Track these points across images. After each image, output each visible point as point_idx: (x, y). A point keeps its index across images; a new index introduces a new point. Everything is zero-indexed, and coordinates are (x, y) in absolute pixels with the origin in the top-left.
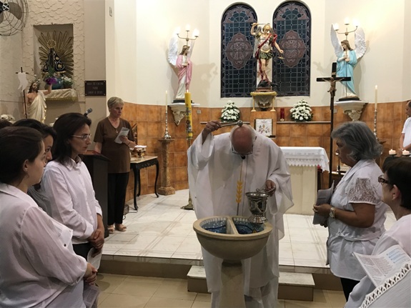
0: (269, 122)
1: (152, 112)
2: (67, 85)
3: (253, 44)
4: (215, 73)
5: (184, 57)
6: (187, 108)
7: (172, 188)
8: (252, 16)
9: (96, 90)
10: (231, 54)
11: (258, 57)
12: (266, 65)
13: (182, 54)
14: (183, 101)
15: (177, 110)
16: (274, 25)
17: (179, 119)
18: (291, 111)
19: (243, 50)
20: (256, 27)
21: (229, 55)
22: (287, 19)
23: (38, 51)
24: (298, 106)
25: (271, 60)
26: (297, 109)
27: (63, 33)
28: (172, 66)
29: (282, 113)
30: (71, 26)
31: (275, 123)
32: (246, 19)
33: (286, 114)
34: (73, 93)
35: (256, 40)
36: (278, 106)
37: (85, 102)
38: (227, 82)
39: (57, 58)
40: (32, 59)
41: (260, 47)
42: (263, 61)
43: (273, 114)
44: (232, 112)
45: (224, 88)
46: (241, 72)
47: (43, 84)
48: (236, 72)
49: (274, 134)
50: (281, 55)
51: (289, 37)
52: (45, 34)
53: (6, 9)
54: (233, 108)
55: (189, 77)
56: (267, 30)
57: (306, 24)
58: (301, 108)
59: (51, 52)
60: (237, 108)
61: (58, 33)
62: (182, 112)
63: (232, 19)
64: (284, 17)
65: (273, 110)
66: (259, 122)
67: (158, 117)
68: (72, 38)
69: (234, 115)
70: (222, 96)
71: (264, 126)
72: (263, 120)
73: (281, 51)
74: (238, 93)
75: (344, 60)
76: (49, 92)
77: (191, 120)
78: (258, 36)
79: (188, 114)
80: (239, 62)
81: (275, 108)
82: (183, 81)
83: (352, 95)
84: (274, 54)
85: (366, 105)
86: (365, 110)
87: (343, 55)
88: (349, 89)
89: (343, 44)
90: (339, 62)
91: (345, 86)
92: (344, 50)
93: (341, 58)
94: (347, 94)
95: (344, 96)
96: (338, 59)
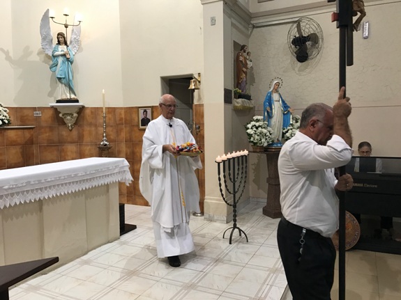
75: (64, 55)
83: (73, 96)
85: (83, 108)
86: (82, 114)
87: (60, 50)
88: (71, 90)
89: (60, 36)
90: (54, 56)
91: (65, 85)
92: (59, 43)
93: (60, 53)
94: (68, 96)
95: (64, 97)
96: (53, 52)
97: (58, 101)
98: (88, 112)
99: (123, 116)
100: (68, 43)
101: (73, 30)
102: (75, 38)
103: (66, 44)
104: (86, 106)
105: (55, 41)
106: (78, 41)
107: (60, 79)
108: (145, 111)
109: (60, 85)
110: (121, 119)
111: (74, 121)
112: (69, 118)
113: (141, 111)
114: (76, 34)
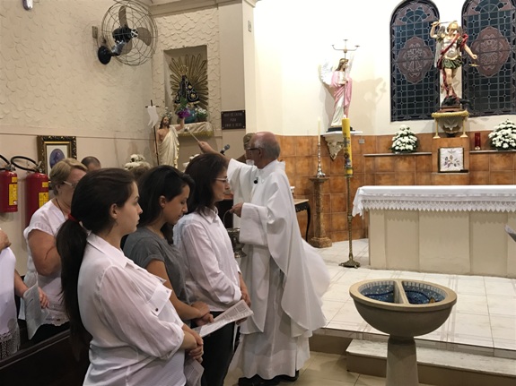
0: (458, 152)
1: (301, 145)
2: (202, 118)
3: (433, 49)
4: (383, 90)
5: (341, 73)
6: (345, 139)
7: (327, 239)
8: (432, 13)
9: (235, 122)
10: (404, 65)
11: (440, 66)
12: (453, 76)
13: (339, 69)
14: (339, 129)
15: (333, 141)
16: (464, 22)
17: (335, 152)
18: (490, 135)
19: (421, 58)
20: (437, 27)
21: (401, 66)
22: (483, 11)
23: (169, 80)
24: (500, 129)
25: (460, 69)
26: (498, 133)
27: (196, 56)
28: (326, 86)
29: (478, 140)
30: (205, 47)
31: (467, 153)
32: (424, 17)
33: (483, 141)
34: (208, 126)
35: (438, 44)
36: (471, 130)
37: (221, 137)
38: (399, 101)
39: (190, 87)
40: (163, 89)
41: (443, 53)
42: (449, 71)
43: (465, 141)
44: (406, 139)
45: (396, 109)
46: (418, 87)
47: (176, 117)
48: (411, 87)
49: (467, 167)
50: (474, 61)
51: (486, 37)
52: (176, 60)
53: (135, 36)
54: (408, 135)
55: (348, 98)
56: (454, 30)
57: (511, 16)
58: (505, 132)
59: (183, 80)
60: (413, 135)
61: (190, 57)
62: (338, 143)
63: (404, 20)
64: (478, 9)
65: (464, 136)
66: (445, 152)
67: (309, 150)
68: (206, 61)
69: (409, 143)
70: (392, 120)
71: (451, 158)
72: (449, 150)
73: (474, 56)
74: (415, 114)
76: (182, 127)
77: (350, 152)
78: (441, 39)
79: (346, 146)
80: (416, 74)
81: (466, 133)
82: (340, 104)
84: (464, 60)
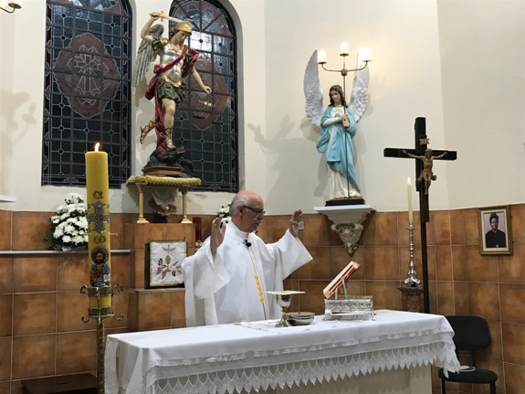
0: (180, 250)
4: (29, 119)
8: (118, 2)
10: (68, 79)
11: (153, 94)
32: (106, 4)
38: (56, 145)
41: (161, 71)
42: (171, 105)
43: (188, 231)
45: (50, 161)
48: (80, 124)
56: (186, 34)
57: (228, 46)
65: (187, 221)
66: (158, 250)
70: (44, 183)
71: (168, 260)
72: (165, 245)
75: (339, 123)
78: (159, 46)
80: (90, 101)
83: (354, 193)
85: (371, 214)
86: (371, 226)
87: (333, 114)
88: (351, 182)
89: (334, 92)
90: (324, 127)
91: (341, 175)
92: (333, 103)
93: (333, 119)
94: (346, 192)
95: (339, 195)
96: (323, 120)
97: (329, 203)
98: (381, 221)
99: (449, 228)
100: (348, 100)
101: (355, 79)
102: (359, 92)
103: (343, 103)
104: (378, 210)
105: (327, 101)
106: (363, 97)
107: (332, 164)
108: (494, 216)
109: (333, 174)
110: (445, 234)
111: (356, 237)
112: (347, 231)
113: (485, 217)
114: (360, 85)
